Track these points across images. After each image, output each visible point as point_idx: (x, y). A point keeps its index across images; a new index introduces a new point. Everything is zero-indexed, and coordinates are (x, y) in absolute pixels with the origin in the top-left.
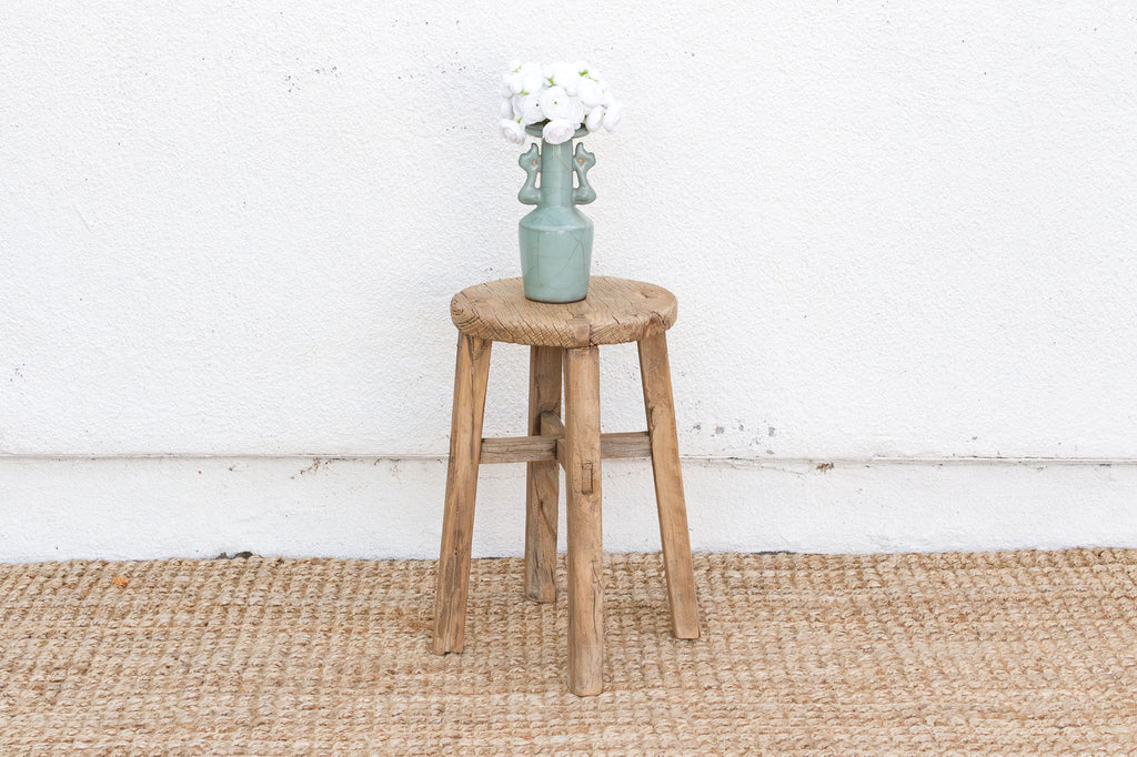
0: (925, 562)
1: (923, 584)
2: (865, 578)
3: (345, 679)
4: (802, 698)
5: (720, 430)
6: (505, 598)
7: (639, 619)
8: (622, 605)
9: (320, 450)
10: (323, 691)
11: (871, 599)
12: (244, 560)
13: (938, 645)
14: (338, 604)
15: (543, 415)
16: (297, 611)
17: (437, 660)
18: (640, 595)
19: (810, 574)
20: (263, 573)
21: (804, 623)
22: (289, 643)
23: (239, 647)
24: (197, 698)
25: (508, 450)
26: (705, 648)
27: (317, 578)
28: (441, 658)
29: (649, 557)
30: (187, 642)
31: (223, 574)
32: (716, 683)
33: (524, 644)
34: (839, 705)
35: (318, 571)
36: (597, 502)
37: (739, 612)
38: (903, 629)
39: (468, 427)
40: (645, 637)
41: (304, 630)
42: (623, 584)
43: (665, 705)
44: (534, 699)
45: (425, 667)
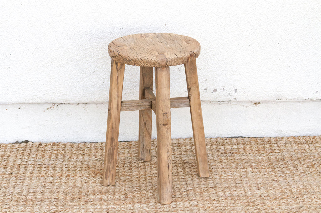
0: (296, 140)
1: (296, 151)
2: (273, 148)
3: (69, 198)
4: (252, 204)
5: (215, 90)
6: (130, 160)
7: (184, 168)
8: (178, 162)
9: (55, 101)
10: (60, 204)
11: (276, 158)
12: (25, 144)
13: (304, 179)
14: (64, 163)
15: (145, 90)
16: (48, 167)
17: (105, 189)
18: (185, 158)
19: (251, 147)
20: (34, 150)
21: (251, 169)
22: (45, 182)
23: (25, 184)
24: (10, 208)
25: (132, 106)
26: (212, 182)
27: (55, 152)
28: (106, 187)
29: (187, 140)
30: (4, 182)
31: (18, 150)
32: (217, 197)
33: (139, 180)
34: (266, 207)
35: (55, 149)
36: (169, 128)
37: (224, 165)
38: (289, 171)
39: (116, 97)
40: (187, 177)
41: (51, 176)
42: (177, 153)
43: (197, 208)
44: (144, 206)
45: (100, 192)
